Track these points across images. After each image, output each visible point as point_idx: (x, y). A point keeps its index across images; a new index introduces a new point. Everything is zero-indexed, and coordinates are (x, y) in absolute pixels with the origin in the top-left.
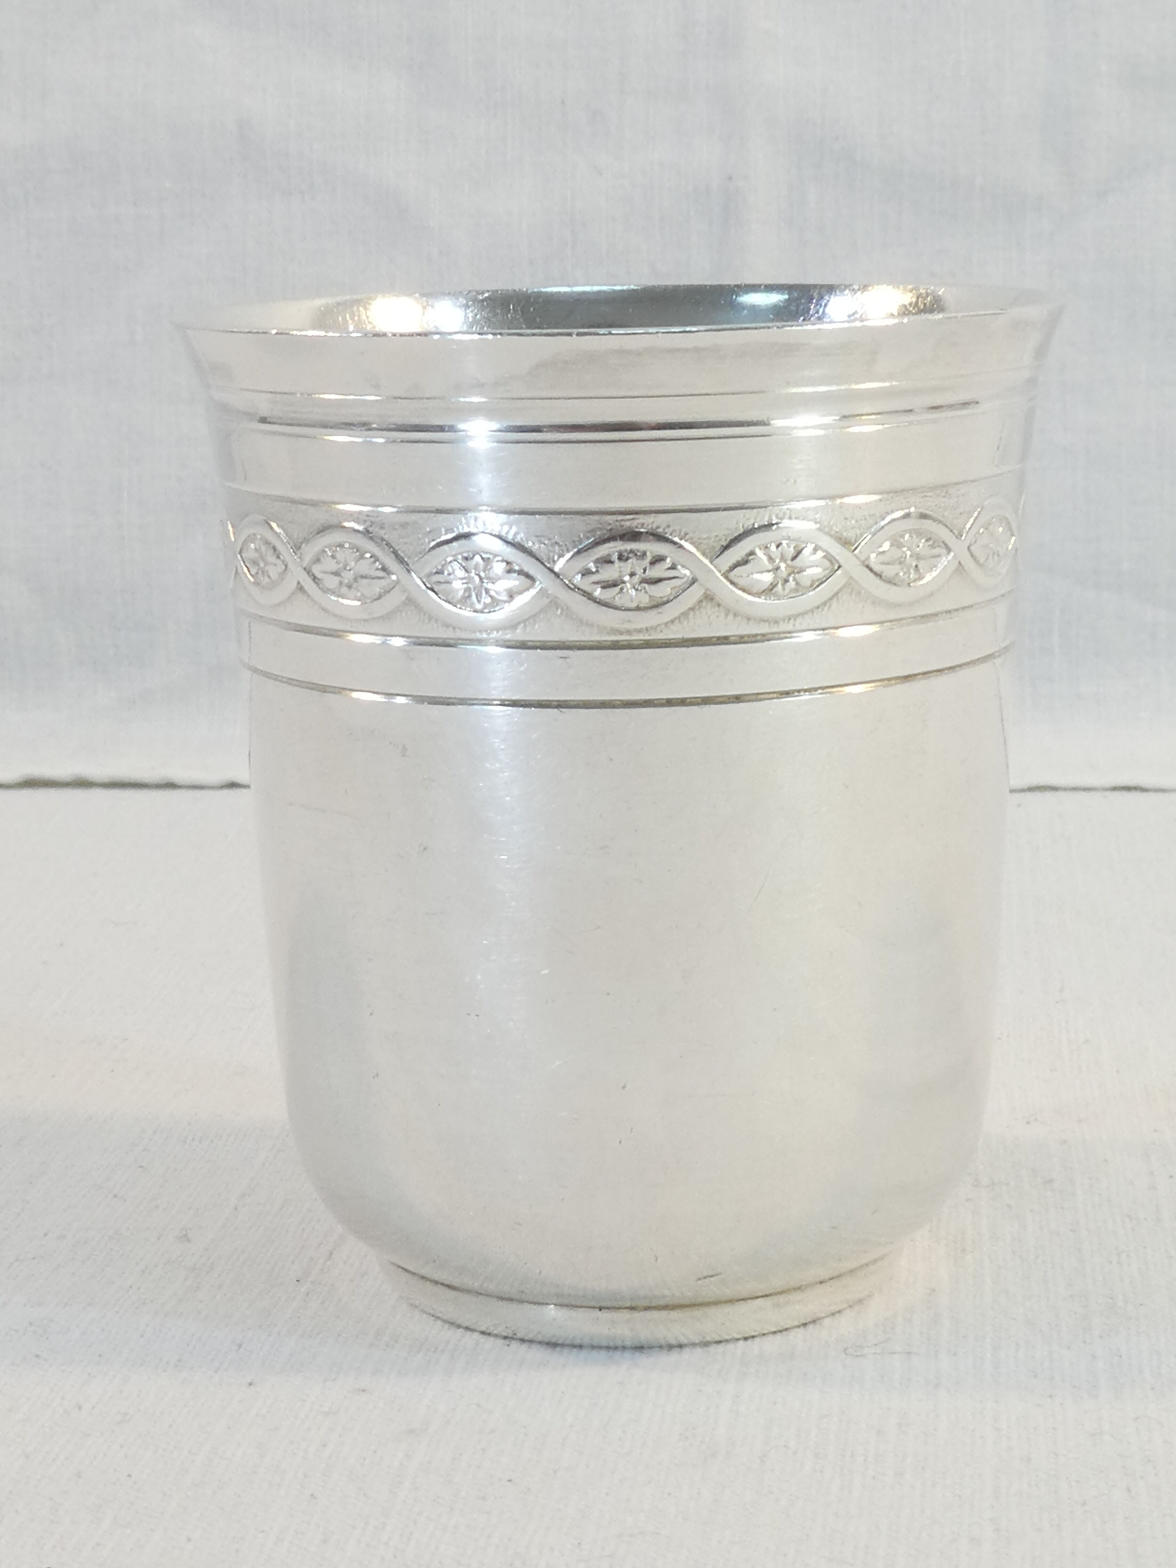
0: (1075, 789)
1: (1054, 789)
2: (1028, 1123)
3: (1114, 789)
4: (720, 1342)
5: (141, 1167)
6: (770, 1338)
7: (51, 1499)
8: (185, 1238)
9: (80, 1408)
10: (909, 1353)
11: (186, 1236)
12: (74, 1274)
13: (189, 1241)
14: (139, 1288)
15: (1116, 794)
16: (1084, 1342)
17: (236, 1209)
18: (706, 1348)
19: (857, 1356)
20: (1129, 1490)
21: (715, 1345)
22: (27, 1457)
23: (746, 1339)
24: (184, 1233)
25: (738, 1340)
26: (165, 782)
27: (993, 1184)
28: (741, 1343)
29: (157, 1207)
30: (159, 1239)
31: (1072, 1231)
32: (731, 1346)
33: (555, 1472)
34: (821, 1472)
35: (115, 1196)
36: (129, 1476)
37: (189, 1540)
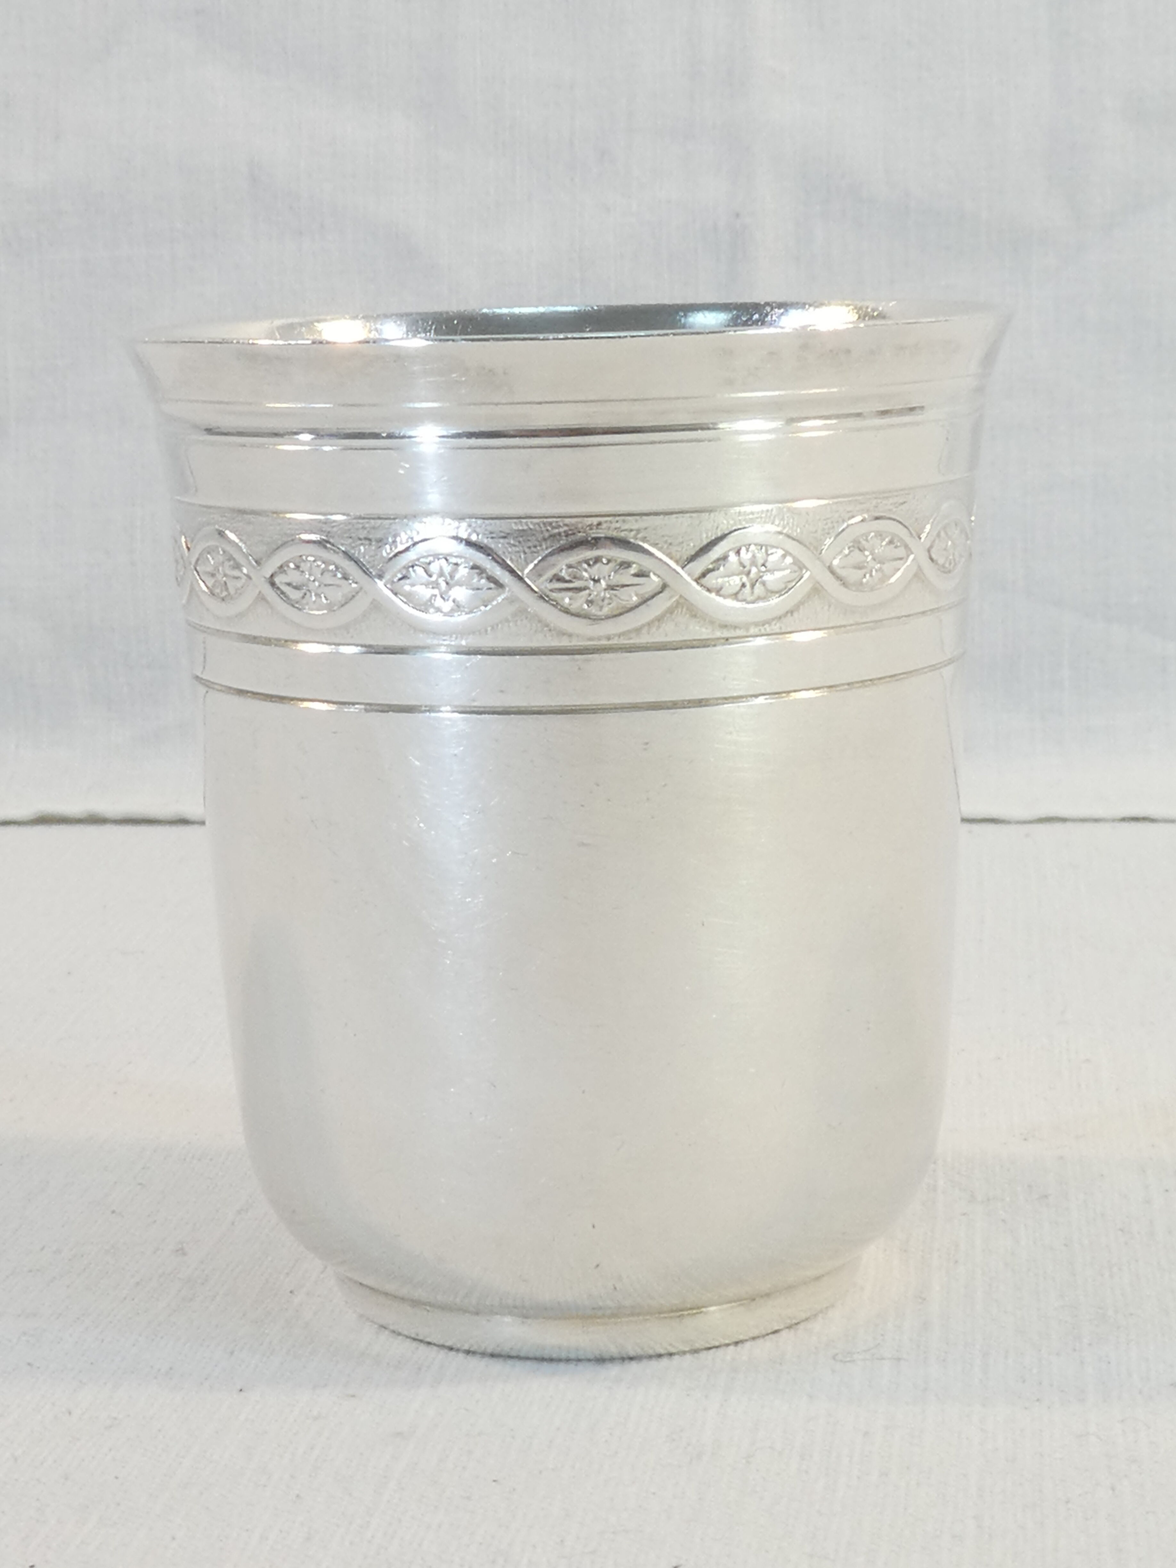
0: (1084, 820)
1: (1064, 820)
2: (1025, 1139)
3: (1123, 820)
4: (710, 1348)
5: (140, 1184)
6: (760, 1342)
7: (38, 1500)
8: (181, 1251)
9: (70, 1413)
10: (899, 1359)
11: (182, 1249)
12: (68, 1287)
13: (184, 1254)
14: (133, 1299)
15: (1125, 825)
16: (1075, 1350)
17: (233, 1224)
18: (696, 1355)
19: (846, 1362)
20: (1113, 1489)
21: (705, 1352)
22: (16, 1460)
23: (736, 1343)
24: (180, 1246)
25: (728, 1345)
26: (178, 818)
27: (988, 1200)
28: (732, 1348)
29: (155, 1221)
30: (155, 1253)
31: (1066, 1245)
32: (720, 1352)
33: (541, 1472)
34: (807, 1472)
35: (113, 1212)
36: (117, 1478)
37: (174, 1539)
